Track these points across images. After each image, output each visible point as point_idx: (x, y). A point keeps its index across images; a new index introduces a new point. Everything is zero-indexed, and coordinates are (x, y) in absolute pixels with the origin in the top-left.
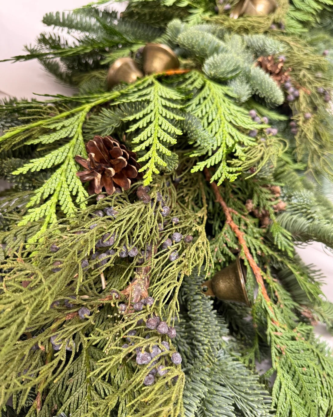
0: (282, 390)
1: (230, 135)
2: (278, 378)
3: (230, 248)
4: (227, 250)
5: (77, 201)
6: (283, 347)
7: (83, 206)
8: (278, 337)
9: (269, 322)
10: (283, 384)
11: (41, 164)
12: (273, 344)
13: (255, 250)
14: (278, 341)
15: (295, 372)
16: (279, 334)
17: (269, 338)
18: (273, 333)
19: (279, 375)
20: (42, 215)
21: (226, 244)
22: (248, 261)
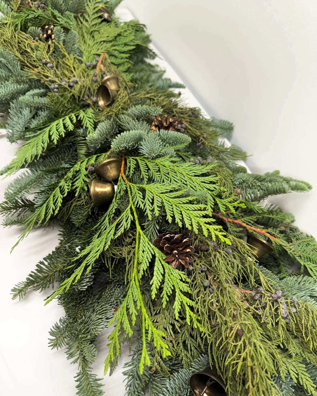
0: (313, 270)
1: (202, 182)
2: (307, 267)
3: (239, 232)
4: (239, 234)
5: (184, 280)
6: (299, 253)
7: (188, 280)
8: (294, 251)
9: (285, 248)
10: (311, 268)
11: (158, 281)
12: (295, 256)
13: (249, 222)
14: (295, 253)
15: (310, 258)
16: (293, 249)
17: (291, 255)
18: (291, 251)
19: (307, 266)
20: (180, 303)
21: (236, 232)
22: (254, 231)
